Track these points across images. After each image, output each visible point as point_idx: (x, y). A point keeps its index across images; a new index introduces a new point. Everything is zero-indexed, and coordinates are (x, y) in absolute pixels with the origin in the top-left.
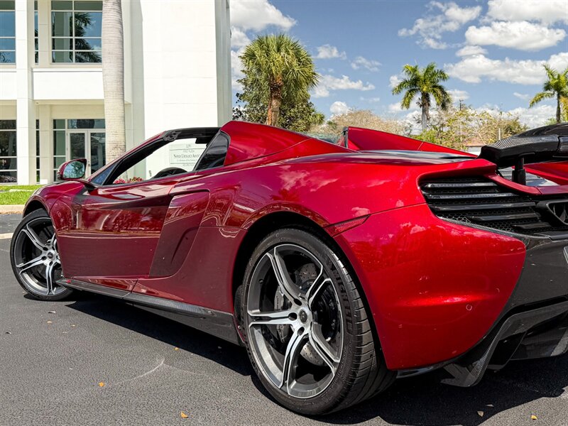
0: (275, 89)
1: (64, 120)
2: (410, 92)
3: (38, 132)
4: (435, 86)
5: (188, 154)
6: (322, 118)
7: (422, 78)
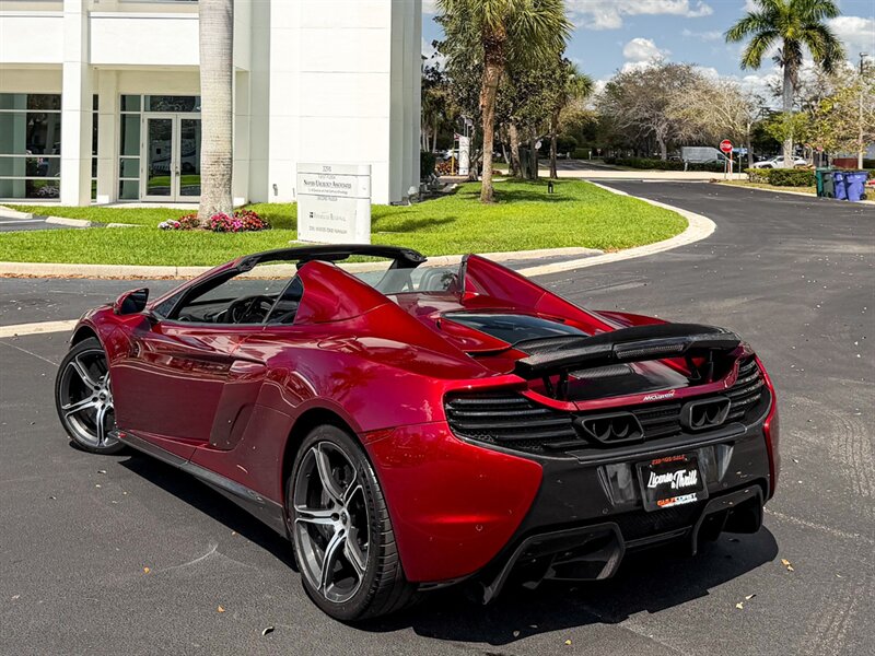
0: (491, 46)
1: (139, 96)
2: (761, 37)
3: (95, 116)
4: (811, 27)
5: (326, 180)
6: (588, 85)
7: (787, 11)
